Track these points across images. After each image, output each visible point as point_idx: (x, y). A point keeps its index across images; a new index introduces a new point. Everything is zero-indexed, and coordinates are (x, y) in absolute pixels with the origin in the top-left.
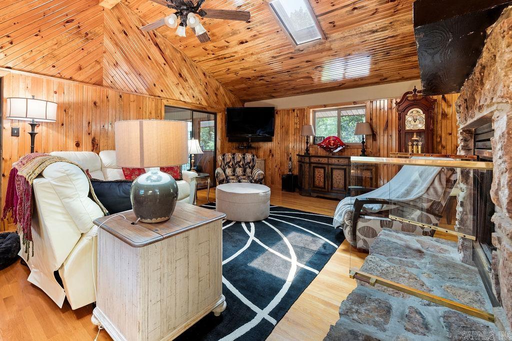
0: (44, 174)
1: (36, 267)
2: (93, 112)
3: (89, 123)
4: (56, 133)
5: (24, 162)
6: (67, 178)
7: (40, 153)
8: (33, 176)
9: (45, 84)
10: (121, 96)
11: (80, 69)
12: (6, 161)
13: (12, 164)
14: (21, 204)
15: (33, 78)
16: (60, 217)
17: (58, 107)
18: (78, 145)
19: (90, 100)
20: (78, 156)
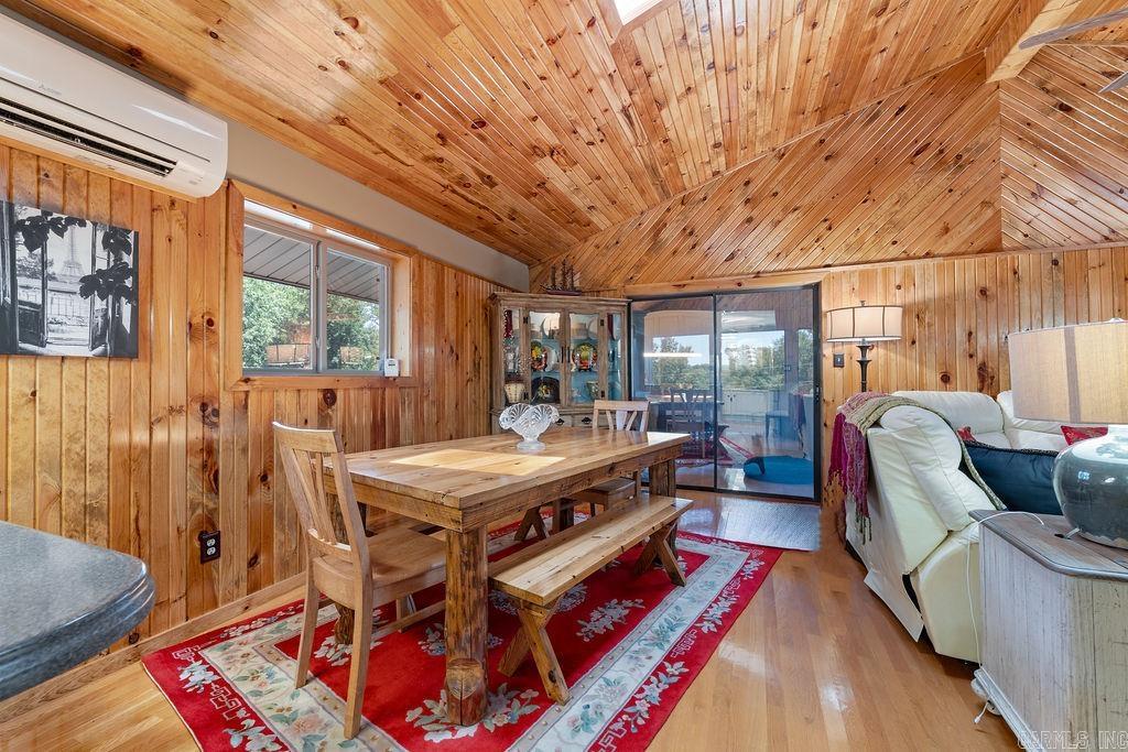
0: (882, 422)
1: (876, 566)
2: (980, 309)
3: (970, 334)
4: (903, 359)
5: (854, 404)
6: (918, 431)
7: (875, 392)
8: (867, 424)
9: (880, 278)
10: (1055, 263)
11: (947, 230)
12: (828, 404)
13: (836, 407)
14: (852, 463)
15: (862, 273)
16: (909, 492)
17: (904, 313)
18: (946, 379)
19: (970, 286)
20: (946, 399)
